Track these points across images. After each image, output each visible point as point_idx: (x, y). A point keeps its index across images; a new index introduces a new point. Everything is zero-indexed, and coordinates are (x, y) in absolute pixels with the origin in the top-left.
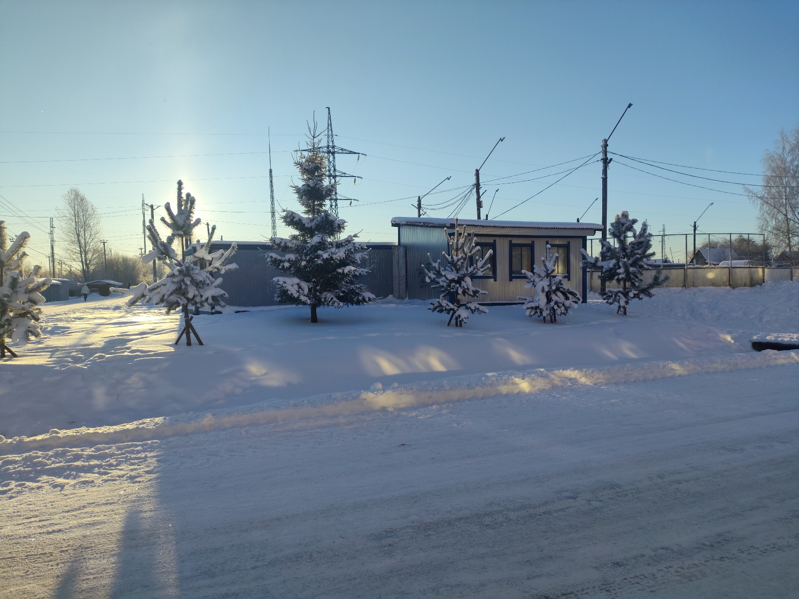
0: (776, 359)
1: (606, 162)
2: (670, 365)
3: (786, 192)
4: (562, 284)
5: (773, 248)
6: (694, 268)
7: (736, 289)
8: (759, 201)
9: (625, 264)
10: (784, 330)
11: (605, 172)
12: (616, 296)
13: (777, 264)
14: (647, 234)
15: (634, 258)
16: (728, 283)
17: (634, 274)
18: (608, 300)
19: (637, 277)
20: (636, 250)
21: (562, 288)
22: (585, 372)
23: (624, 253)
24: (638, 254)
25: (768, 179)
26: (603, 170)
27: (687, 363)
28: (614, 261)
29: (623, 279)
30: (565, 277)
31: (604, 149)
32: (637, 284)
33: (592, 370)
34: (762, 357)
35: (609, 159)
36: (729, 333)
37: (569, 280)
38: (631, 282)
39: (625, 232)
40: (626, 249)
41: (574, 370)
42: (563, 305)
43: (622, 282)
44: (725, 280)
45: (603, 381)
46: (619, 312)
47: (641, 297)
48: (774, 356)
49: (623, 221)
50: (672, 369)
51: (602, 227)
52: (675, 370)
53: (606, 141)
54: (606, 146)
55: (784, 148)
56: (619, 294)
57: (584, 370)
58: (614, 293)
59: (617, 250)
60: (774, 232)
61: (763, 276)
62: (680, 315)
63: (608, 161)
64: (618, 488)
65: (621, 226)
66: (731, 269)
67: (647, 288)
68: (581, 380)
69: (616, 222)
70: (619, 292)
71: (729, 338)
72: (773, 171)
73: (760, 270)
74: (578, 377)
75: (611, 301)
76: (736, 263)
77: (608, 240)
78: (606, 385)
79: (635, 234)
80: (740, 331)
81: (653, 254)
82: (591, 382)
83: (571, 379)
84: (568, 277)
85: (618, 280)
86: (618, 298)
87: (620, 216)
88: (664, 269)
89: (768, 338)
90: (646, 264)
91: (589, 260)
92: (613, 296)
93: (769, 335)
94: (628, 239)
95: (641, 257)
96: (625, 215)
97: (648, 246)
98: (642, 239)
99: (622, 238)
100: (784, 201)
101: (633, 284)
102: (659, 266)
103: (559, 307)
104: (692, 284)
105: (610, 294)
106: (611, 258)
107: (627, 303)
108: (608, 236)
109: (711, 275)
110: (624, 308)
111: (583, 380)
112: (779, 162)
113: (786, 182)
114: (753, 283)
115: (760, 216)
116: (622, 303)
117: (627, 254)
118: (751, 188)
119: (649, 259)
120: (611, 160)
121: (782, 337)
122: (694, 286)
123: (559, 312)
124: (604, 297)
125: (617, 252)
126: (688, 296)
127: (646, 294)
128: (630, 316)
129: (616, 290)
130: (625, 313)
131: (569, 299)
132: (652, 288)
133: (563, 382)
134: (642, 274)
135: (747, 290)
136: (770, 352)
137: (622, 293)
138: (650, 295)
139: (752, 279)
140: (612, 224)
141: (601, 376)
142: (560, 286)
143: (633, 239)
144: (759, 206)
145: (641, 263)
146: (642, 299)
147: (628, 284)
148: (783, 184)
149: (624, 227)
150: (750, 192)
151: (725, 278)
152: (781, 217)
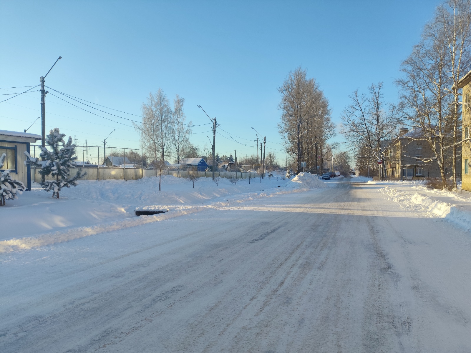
0: (146, 220)
1: (44, 93)
2: (85, 229)
3: (153, 128)
4: (9, 177)
5: (148, 158)
6: (103, 168)
7: (128, 181)
8: (141, 131)
9: (57, 164)
10: (152, 203)
11: (43, 99)
12: (51, 185)
13: (151, 167)
14: (72, 145)
15: (64, 160)
16: (123, 178)
17: (64, 170)
18: (46, 188)
19: (66, 173)
20: (65, 154)
21: (10, 179)
22: (25, 240)
23: (57, 156)
24: (66, 157)
25: (145, 119)
26: (41, 98)
27: (96, 227)
28: (49, 161)
29: (56, 173)
30: (12, 171)
31: (42, 83)
32: (66, 177)
33: (30, 238)
34: (139, 219)
35: (46, 91)
36: (123, 207)
37: (17, 173)
38: (62, 176)
39: (57, 142)
40: (58, 153)
41: (16, 239)
42: (11, 192)
43: (56, 176)
44: (121, 176)
45: (39, 245)
46: (54, 197)
47: (69, 186)
48: (145, 219)
49: (55, 134)
50: (86, 232)
51: (42, 137)
52: (89, 232)
53: (43, 78)
54: (43, 81)
55: (152, 103)
56: (54, 184)
57: (24, 238)
58: (50, 183)
59: (52, 154)
60: (148, 149)
61: (142, 174)
62: (95, 197)
63: (45, 92)
64: (41, 318)
65: (54, 138)
66: (125, 169)
67: (73, 180)
68: (22, 246)
69: (51, 135)
70: (54, 182)
71: (123, 210)
72: (147, 115)
73: (140, 170)
74: (19, 244)
75: (48, 188)
76: (128, 166)
77: (46, 147)
78: (41, 247)
79: (64, 144)
80: (129, 205)
81: (76, 158)
82: (30, 247)
83: (13, 247)
84: (15, 171)
85: (53, 175)
86: (53, 186)
87: (53, 131)
88: (85, 168)
89: (144, 208)
90: (72, 164)
91: (31, 160)
92: (50, 185)
93: (144, 207)
94: (59, 147)
95: (68, 160)
96: (57, 131)
97: (73, 152)
98: (69, 148)
99: (55, 146)
100: (153, 132)
101: (63, 177)
102: (81, 166)
103: (7, 193)
104: (102, 178)
105: (47, 184)
106: (48, 159)
107: (59, 190)
108: (46, 144)
109: (113, 172)
110: (58, 194)
111: (23, 246)
112: (150, 111)
113: (153, 122)
114: (137, 178)
115: (141, 140)
116: (56, 190)
117: (58, 157)
118: (136, 123)
119: (74, 161)
120: (47, 92)
121: (150, 208)
122: (103, 179)
123: (7, 197)
124: (43, 186)
125: (52, 155)
126: (100, 185)
127: (72, 184)
128: (62, 199)
129: (51, 181)
130: (58, 197)
131: (15, 188)
132: (76, 180)
133: (6, 249)
134: (69, 171)
135: (134, 181)
136: (143, 216)
137: (56, 183)
138: (75, 185)
139: (136, 175)
140: (48, 136)
141: (37, 241)
142: (8, 178)
143: (62, 147)
144: (140, 134)
145: (68, 163)
146: (69, 187)
147: (60, 177)
148: (152, 123)
149: (56, 139)
150: (136, 125)
151: (122, 174)
152: (151, 141)
